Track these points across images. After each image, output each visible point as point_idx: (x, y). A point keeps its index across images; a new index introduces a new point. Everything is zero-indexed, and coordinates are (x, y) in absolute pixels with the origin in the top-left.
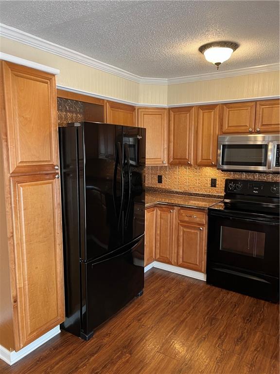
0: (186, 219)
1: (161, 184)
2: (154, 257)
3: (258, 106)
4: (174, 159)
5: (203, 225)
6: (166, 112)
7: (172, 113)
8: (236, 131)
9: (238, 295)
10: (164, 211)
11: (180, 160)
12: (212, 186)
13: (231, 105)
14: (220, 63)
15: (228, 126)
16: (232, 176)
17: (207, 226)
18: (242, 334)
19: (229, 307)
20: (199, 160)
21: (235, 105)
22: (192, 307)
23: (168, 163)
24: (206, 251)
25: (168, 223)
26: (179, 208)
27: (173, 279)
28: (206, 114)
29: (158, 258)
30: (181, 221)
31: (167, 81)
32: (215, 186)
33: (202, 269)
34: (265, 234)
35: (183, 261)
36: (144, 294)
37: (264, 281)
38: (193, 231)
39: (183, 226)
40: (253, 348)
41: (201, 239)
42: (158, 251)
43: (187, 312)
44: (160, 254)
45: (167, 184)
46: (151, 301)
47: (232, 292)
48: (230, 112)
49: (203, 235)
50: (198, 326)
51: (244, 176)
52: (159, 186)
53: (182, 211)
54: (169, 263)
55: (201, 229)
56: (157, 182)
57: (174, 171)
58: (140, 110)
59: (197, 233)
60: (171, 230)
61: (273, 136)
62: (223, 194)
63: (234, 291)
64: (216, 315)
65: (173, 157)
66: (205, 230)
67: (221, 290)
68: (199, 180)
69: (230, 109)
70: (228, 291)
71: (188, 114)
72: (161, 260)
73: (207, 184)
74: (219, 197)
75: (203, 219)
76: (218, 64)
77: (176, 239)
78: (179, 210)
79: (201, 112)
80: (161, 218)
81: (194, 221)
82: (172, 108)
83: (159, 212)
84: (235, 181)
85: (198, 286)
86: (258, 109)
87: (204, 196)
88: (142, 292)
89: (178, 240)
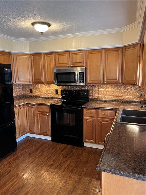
0: (41, 110)
1: (32, 93)
2: (26, 131)
3: (71, 54)
4: (35, 80)
5: (48, 113)
6: (29, 56)
7: (32, 57)
8: (62, 66)
9: (65, 145)
10: (30, 107)
11: (38, 81)
12: (56, 93)
13: (59, 53)
14: (43, 33)
15: (59, 64)
16: (64, 88)
17: (50, 113)
18: (60, 163)
19: (59, 151)
20: (47, 81)
21: (61, 53)
22: (40, 154)
23: (33, 82)
24: (51, 126)
25: (32, 113)
26: (37, 105)
27: (36, 141)
28: (48, 57)
29: (29, 131)
30: (39, 112)
31: (28, 40)
32: (57, 93)
33: (49, 134)
34: (74, 115)
35: (41, 132)
36: (17, 151)
37: (76, 137)
38: (44, 116)
39: (39, 114)
40: (63, 169)
41: (48, 119)
42: (28, 128)
43: (37, 156)
44: (29, 130)
45: (35, 93)
46: (20, 153)
47: (63, 144)
48: (59, 56)
49: (49, 118)
50: (40, 162)
51: (70, 88)
52: (31, 94)
53: (38, 107)
54: (34, 133)
55: (47, 115)
56: (30, 92)
57: (38, 86)
58: (14, 55)
59: (46, 117)
60: (34, 117)
61: (81, 68)
62: (61, 97)
63: (64, 144)
64: (51, 156)
65: (35, 79)
66: (49, 115)
67: (58, 144)
68: (50, 90)
69: (59, 55)
70: (61, 144)
71: (40, 57)
72: (30, 132)
73: (54, 92)
74: (59, 98)
75: (49, 110)
76: (42, 33)
77: (37, 121)
78: (37, 106)
79: (46, 56)
80: (29, 111)
81: (44, 111)
82: (32, 54)
83: (27, 108)
84: (65, 90)
85: (47, 143)
86: (71, 55)
87: (53, 98)
88: (16, 149)
89: (38, 121)
